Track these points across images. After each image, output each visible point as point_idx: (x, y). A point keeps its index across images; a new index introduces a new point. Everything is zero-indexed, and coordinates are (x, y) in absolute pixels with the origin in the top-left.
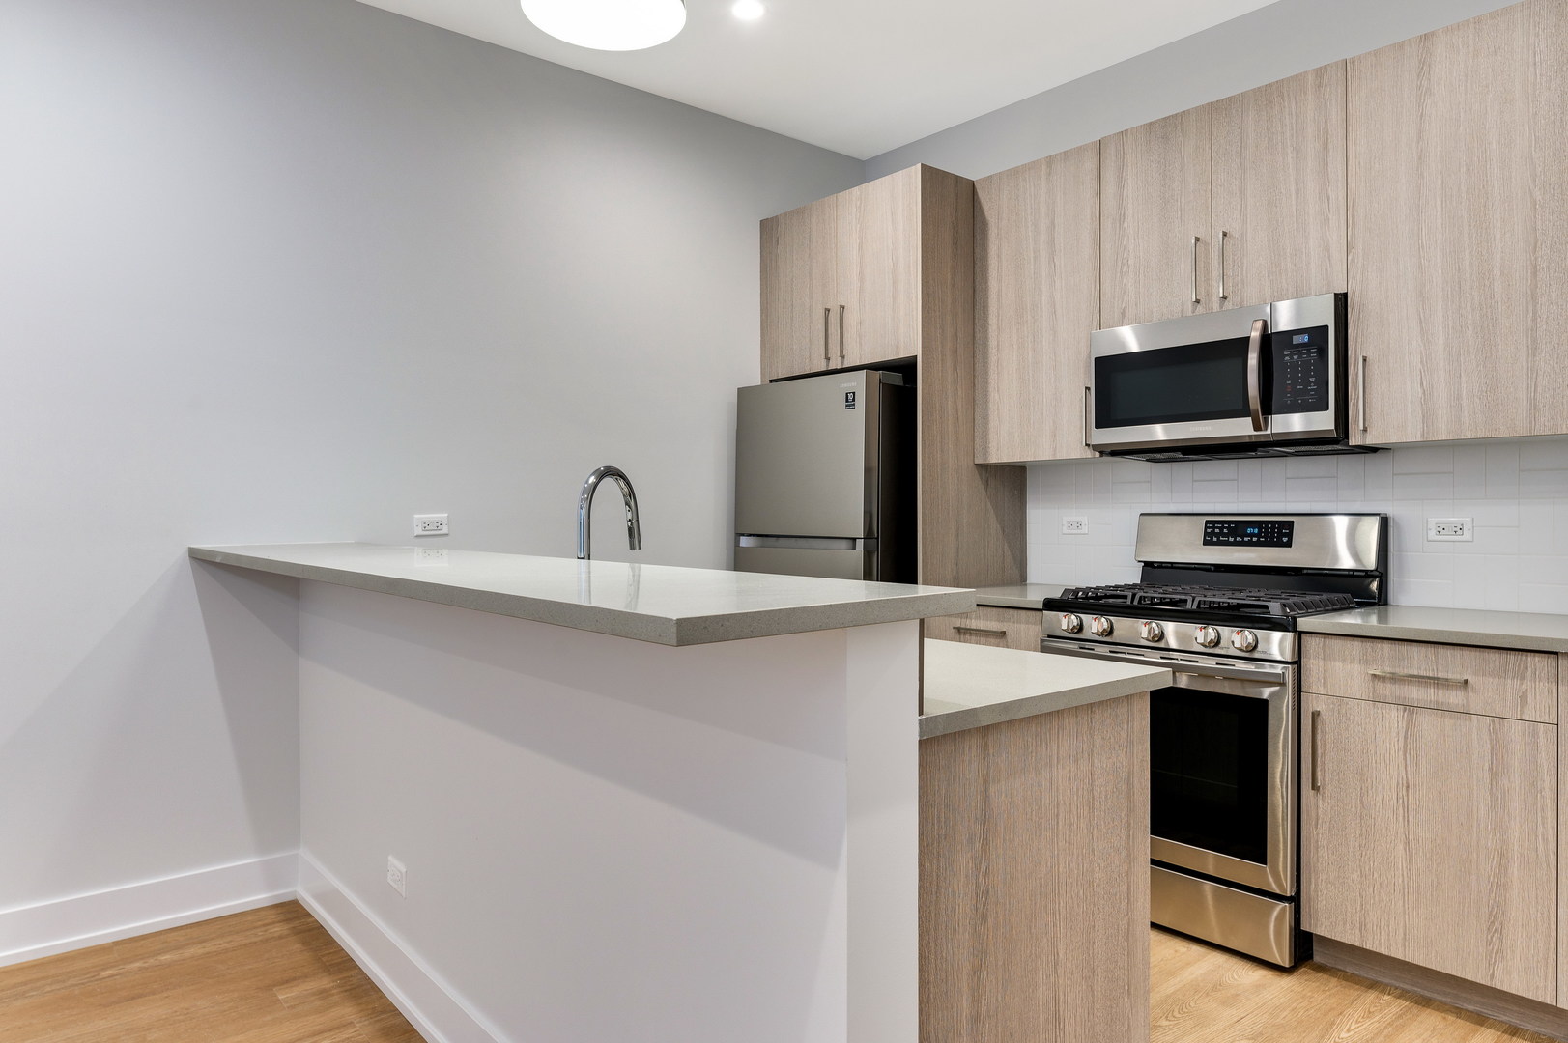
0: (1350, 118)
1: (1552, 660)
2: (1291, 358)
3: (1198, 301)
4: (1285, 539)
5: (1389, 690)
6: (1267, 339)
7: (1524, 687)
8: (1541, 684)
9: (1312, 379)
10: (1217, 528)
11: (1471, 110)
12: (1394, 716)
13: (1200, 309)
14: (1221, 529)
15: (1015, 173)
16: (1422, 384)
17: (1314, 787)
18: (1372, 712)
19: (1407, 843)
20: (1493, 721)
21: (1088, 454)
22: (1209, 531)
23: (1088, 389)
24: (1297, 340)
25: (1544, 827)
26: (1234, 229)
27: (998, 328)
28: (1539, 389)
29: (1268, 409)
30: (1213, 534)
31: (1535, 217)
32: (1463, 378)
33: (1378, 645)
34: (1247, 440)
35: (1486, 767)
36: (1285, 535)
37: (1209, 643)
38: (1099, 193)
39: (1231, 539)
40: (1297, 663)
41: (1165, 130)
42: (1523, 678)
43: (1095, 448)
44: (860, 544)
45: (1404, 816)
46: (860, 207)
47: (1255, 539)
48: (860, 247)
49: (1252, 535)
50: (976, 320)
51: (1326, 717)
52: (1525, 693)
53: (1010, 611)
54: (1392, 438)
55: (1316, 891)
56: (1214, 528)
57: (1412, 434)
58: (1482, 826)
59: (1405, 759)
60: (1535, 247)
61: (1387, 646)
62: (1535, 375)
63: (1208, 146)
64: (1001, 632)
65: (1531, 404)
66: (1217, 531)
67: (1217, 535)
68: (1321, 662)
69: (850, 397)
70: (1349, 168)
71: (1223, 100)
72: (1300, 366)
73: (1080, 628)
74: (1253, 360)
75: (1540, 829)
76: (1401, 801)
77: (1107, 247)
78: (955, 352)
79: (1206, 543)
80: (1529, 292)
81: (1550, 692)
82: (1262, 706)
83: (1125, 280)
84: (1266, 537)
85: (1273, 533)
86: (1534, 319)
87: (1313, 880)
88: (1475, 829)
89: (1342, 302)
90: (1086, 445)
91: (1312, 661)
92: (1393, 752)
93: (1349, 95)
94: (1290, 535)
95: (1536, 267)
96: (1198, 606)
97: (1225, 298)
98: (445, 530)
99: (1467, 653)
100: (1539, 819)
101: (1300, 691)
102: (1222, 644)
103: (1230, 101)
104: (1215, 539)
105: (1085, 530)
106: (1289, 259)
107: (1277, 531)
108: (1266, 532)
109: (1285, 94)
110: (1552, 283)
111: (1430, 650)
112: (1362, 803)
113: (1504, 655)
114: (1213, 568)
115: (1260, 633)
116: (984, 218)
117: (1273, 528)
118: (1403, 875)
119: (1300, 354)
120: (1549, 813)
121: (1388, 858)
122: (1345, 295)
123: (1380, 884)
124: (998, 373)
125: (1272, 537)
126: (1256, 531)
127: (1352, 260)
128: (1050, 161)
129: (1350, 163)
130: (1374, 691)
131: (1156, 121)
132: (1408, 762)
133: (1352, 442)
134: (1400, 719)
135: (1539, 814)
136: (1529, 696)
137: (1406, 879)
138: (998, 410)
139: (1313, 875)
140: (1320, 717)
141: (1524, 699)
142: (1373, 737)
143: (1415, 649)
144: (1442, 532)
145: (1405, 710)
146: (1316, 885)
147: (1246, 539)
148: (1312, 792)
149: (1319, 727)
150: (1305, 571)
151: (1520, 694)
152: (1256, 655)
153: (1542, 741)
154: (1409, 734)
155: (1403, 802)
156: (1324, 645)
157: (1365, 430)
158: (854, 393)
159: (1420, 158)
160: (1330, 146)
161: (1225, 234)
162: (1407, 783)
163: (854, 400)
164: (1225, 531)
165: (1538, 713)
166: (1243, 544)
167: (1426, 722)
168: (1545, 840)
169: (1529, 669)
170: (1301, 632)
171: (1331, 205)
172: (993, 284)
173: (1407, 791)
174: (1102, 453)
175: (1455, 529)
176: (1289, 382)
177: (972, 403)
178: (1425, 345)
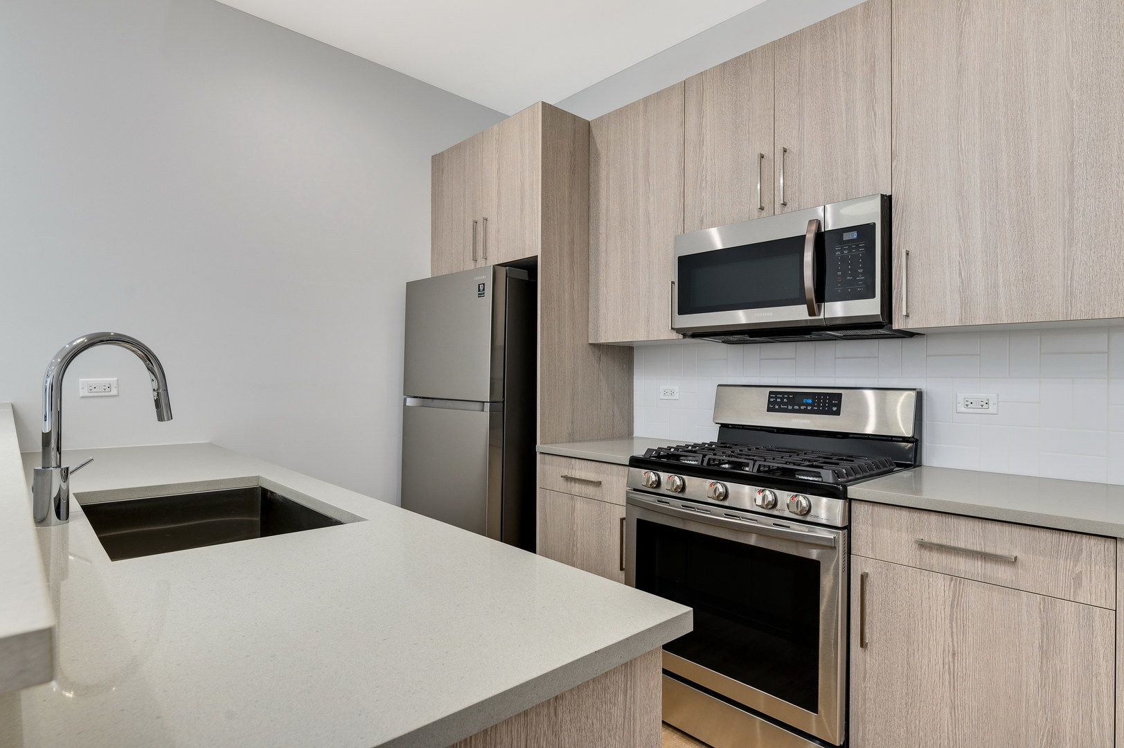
0: (895, 42)
1: (1110, 545)
2: (842, 253)
3: (762, 209)
4: (835, 409)
5: (935, 559)
6: (820, 237)
7: (1078, 569)
8: (1097, 568)
9: (860, 271)
10: (779, 398)
11: (1008, 23)
12: (940, 585)
13: (764, 213)
14: (782, 399)
15: (620, 113)
16: (960, 274)
17: (863, 644)
18: (918, 579)
19: (953, 707)
20: (1044, 600)
21: (674, 336)
22: (772, 400)
23: (673, 283)
24: (847, 236)
25: (1099, 712)
26: (792, 145)
27: (607, 236)
28: (1076, 277)
29: (821, 296)
30: (775, 402)
31: (1072, 117)
32: (1000, 269)
33: (925, 516)
34: (804, 325)
35: (1036, 645)
36: (835, 405)
37: (767, 505)
38: (684, 124)
39: (790, 407)
40: (848, 528)
41: (736, 68)
42: (1077, 561)
43: (678, 331)
44: (487, 406)
45: (950, 682)
46: (499, 140)
47: (809, 408)
48: (498, 172)
49: (807, 405)
50: (591, 231)
51: (873, 580)
52: (1079, 576)
53: (605, 464)
54: (933, 323)
55: (863, 740)
56: (776, 398)
57: (951, 319)
58: (1032, 702)
59: (952, 628)
60: (1072, 144)
61: (933, 517)
62: (1071, 264)
63: (771, 77)
64: (597, 482)
65: (1067, 291)
66: (779, 400)
67: (779, 404)
68: (870, 528)
69: (481, 288)
70: (894, 86)
71: (784, 38)
72: (850, 259)
73: (658, 483)
74: (808, 256)
75: (1095, 714)
76: (947, 666)
77: (690, 166)
78: (572, 254)
79: (769, 410)
80: (1066, 187)
81: (1107, 576)
82: (814, 566)
83: (703, 194)
84: (818, 406)
85: (824, 403)
86: (1071, 212)
87: (861, 728)
88: (1024, 705)
89: (887, 203)
90: (672, 329)
91: (861, 526)
92: (939, 619)
93: (894, 23)
94: (839, 406)
95: (1072, 163)
96: (759, 471)
97: (784, 204)
98: (114, 392)
99: (1017, 531)
100: (1094, 704)
101: (849, 553)
102: (779, 506)
103: (790, 38)
104: (777, 407)
105: (676, 396)
106: (840, 169)
107: (828, 402)
108: (819, 403)
109: (838, 27)
110: (1089, 178)
111: (978, 525)
112: (908, 663)
113: (1056, 535)
114: (775, 430)
115: (812, 498)
116: (597, 150)
117: (825, 399)
118: (948, 738)
119: (850, 249)
120: (1106, 699)
121: (934, 720)
122: (890, 197)
123: (926, 743)
124: (606, 273)
125: (824, 406)
126: (810, 401)
127: (896, 166)
128: (646, 100)
129: (894, 81)
130: (921, 559)
131: (729, 61)
132: (955, 630)
133: (896, 326)
134: (947, 588)
135: (1094, 699)
136: (1084, 579)
137: (951, 742)
138: (606, 301)
139: (861, 724)
140: (868, 579)
141: (1078, 580)
142: (920, 602)
143: (962, 522)
144: (970, 405)
145: (951, 580)
146: (864, 734)
147: (802, 407)
148: (860, 649)
149: (867, 588)
150: (851, 436)
151: (1074, 576)
152: (809, 519)
153: (1097, 625)
154: (955, 603)
155: (949, 669)
156: (872, 513)
157: (907, 316)
158: (484, 284)
159: (959, 72)
160: (877, 68)
161: (785, 151)
162: (954, 650)
163: (484, 290)
164: (785, 400)
165: (1094, 596)
166: (799, 411)
167: (973, 594)
168: (1101, 726)
169: (1084, 551)
170: (851, 500)
171: (877, 119)
172: (603, 202)
173: (954, 658)
174: (685, 336)
175: (982, 403)
176: (839, 273)
177: (586, 295)
178: (963, 240)
